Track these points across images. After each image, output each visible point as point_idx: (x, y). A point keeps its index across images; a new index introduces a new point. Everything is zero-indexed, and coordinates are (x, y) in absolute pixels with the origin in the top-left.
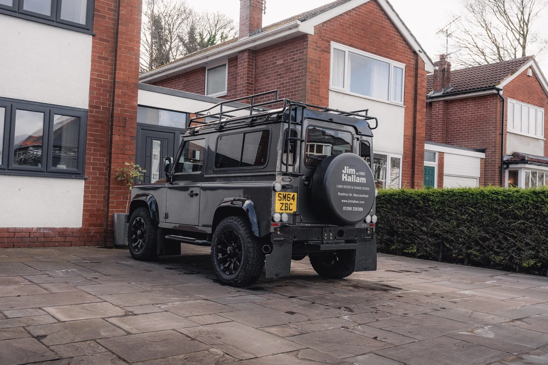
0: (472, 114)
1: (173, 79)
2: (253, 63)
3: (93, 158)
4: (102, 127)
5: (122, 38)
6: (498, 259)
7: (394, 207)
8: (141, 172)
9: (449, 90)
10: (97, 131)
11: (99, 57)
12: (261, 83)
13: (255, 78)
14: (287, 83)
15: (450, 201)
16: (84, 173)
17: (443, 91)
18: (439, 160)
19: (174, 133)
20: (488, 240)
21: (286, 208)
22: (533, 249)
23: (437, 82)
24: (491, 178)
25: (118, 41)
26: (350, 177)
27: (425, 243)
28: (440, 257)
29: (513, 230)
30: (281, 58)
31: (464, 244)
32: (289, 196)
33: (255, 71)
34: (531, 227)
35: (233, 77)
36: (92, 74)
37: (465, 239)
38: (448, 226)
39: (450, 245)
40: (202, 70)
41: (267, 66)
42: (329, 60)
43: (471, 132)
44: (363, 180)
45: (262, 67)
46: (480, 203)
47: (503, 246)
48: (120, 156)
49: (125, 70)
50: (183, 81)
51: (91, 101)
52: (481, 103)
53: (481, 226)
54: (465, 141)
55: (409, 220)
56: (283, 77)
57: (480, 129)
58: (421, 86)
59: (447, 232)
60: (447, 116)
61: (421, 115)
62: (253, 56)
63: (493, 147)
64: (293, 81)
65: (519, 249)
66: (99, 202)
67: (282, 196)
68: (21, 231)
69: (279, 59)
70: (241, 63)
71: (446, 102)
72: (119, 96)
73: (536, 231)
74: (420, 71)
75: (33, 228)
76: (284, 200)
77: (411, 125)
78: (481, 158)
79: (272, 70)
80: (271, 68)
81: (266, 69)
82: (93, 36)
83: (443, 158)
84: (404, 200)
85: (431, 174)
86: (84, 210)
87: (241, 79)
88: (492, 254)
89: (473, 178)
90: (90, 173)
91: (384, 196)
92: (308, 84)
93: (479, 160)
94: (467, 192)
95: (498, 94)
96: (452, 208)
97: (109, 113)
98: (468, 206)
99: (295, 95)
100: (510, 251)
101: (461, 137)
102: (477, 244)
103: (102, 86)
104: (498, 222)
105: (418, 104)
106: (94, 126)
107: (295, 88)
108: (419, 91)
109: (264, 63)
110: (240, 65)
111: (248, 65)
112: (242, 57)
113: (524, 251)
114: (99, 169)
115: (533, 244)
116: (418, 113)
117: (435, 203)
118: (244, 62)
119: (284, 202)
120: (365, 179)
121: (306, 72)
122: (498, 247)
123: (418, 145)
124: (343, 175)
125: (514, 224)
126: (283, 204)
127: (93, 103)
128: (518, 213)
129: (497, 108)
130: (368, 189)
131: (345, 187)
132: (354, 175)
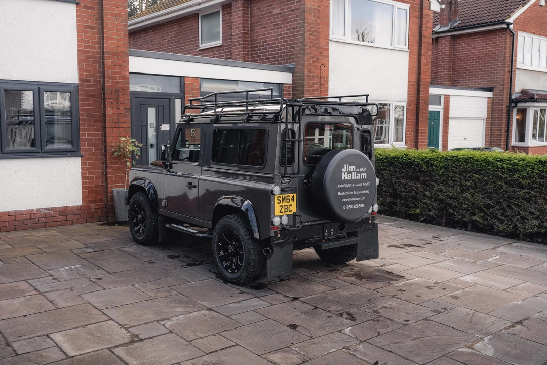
0: (479, 50)
1: (165, 25)
2: (248, 11)
3: (88, 134)
4: (95, 101)
5: (108, 4)
6: (502, 227)
7: (397, 170)
8: (138, 147)
9: (456, 25)
10: (89, 105)
11: (85, 27)
12: (257, 33)
13: (251, 28)
14: (284, 34)
15: (454, 167)
16: (79, 150)
17: (450, 25)
18: (444, 103)
19: (169, 99)
20: (493, 207)
21: (286, 210)
22: (537, 218)
23: (444, 15)
24: (499, 118)
25: (104, 8)
26: (350, 175)
27: (429, 208)
28: (444, 221)
29: (518, 198)
30: (278, 7)
31: (468, 210)
32: (288, 198)
33: (251, 20)
34: (536, 197)
35: (228, 26)
36: (79, 46)
37: (468, 205)
38: (452, 192)
39: (454, 210)
40: (195, 17)
41: (263, 15)
42: (328, 7)
43: (478, 69)
44: (364, 176)
45: (257, 16)
46: (484, 170)
47: (507, 214)
48: (115, 130)
49: (113, 39)
50: (176, 28)
51: (80, 75)
52: (490, 39)
53: (486, 193)
54: (472, 80)
55: (412, 183)
56: (281, 28)
57: (488, 66)
58: (426, 27)
59: (451, 198)
60: (454, 53)
61: (426, 59)
62: (248, 4)
63: (501, 85)
64: (291, 33)
65: (523, 218)
66: (97, 178)
67: (281, 199)
68: (22, 213)
69: (275, 8)
70: (235, 12)
71: (453, 37)
72: (109, 68)
73: (541, 201)
74: (425, 11)
75: (33, 210)
76: (284, 203)
77: (415, 70)
78: (488, 98)
79: (269, 20)
80: (268, 17)
81: (262, 18)
82: (77, 4)
83: (449, 101)
84: (407, 163)
85: (436, 118)
86: (83, 187)
87: (236, 28)
88: (496, 221)
89: (480, 119)
90: (86, 150)
91: (387, 158)
92: (307, 36)
93: (487, 100)
94: (472, 158)
95: (508, 28)
96: (456, 173)
97: (100, 86)
98: (472, 173)
99: (293, 47)
100: (515, 220)
101: (468, 75)
102: (481, 211)
103: (90, 57)
104: (502, 190)
105: (423, 47)
106: (86, 100)
107: (293, 40)
108: (424, 33)
109: (260, 12)
110: (234, 14)
111: (243, 13)
112: (236, 5)
113: (528, 220)
114: (95, 145)
115: (538, 213)
116: (423, 57)
117: (439, 168)
118: (239, 11)
120: (365, 174)
121: (304, 23)
122: (502, 215)
123: (423, 91)
124: (343, 173)
125: (518, 193)
126: (282, 206)
127: (83, 77)
128: (523, 182)
129: (506, 44)
130: (369, 184)
131: (345, 185)
132: (354, 172)
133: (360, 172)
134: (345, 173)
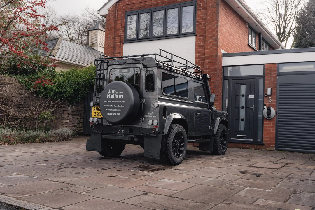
11: (199, 46)
21: (98, 115)
26: (112, 95)
32: (99, 108)
67: (95, 109)
72: (207, 64)
76: (97, 111)
82: (196, 36)
119: (97, 112)
120: (122, 96)
124: (108, 94)
126: (96, 113)
130: (125, 102)
131: (108, 101)
132: (114, 94)
133: (119, 94)
134: (109, 94)
